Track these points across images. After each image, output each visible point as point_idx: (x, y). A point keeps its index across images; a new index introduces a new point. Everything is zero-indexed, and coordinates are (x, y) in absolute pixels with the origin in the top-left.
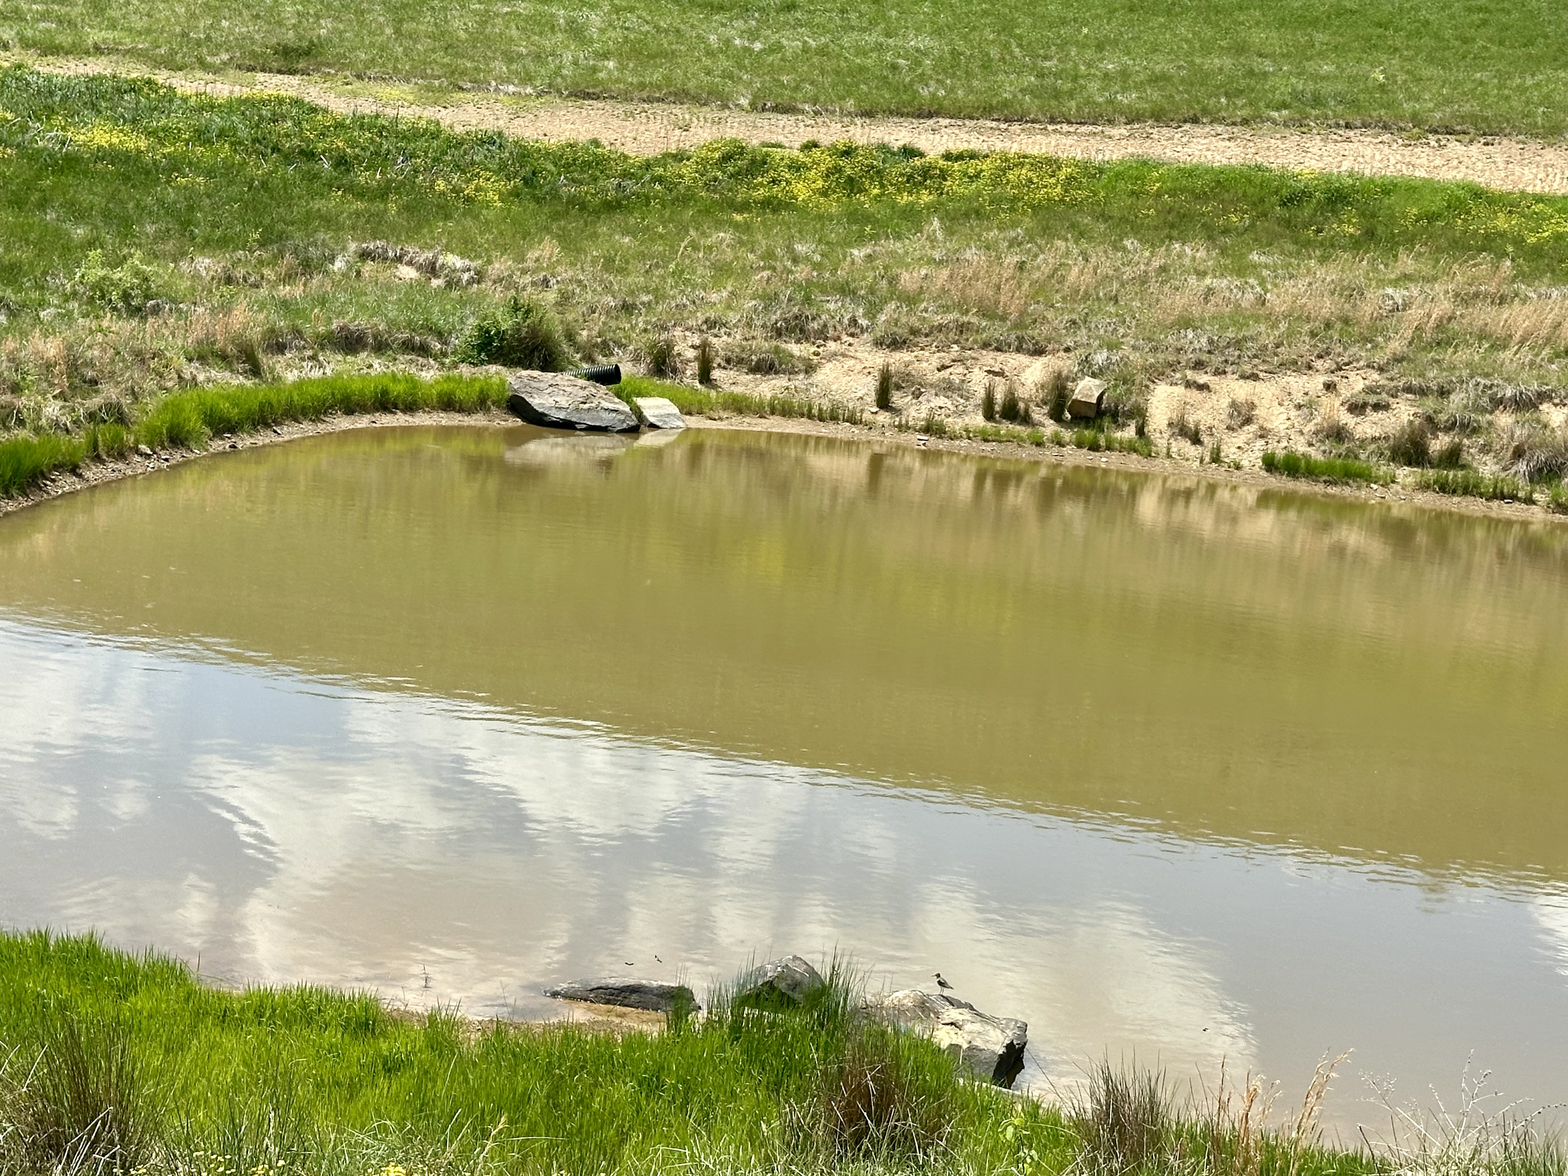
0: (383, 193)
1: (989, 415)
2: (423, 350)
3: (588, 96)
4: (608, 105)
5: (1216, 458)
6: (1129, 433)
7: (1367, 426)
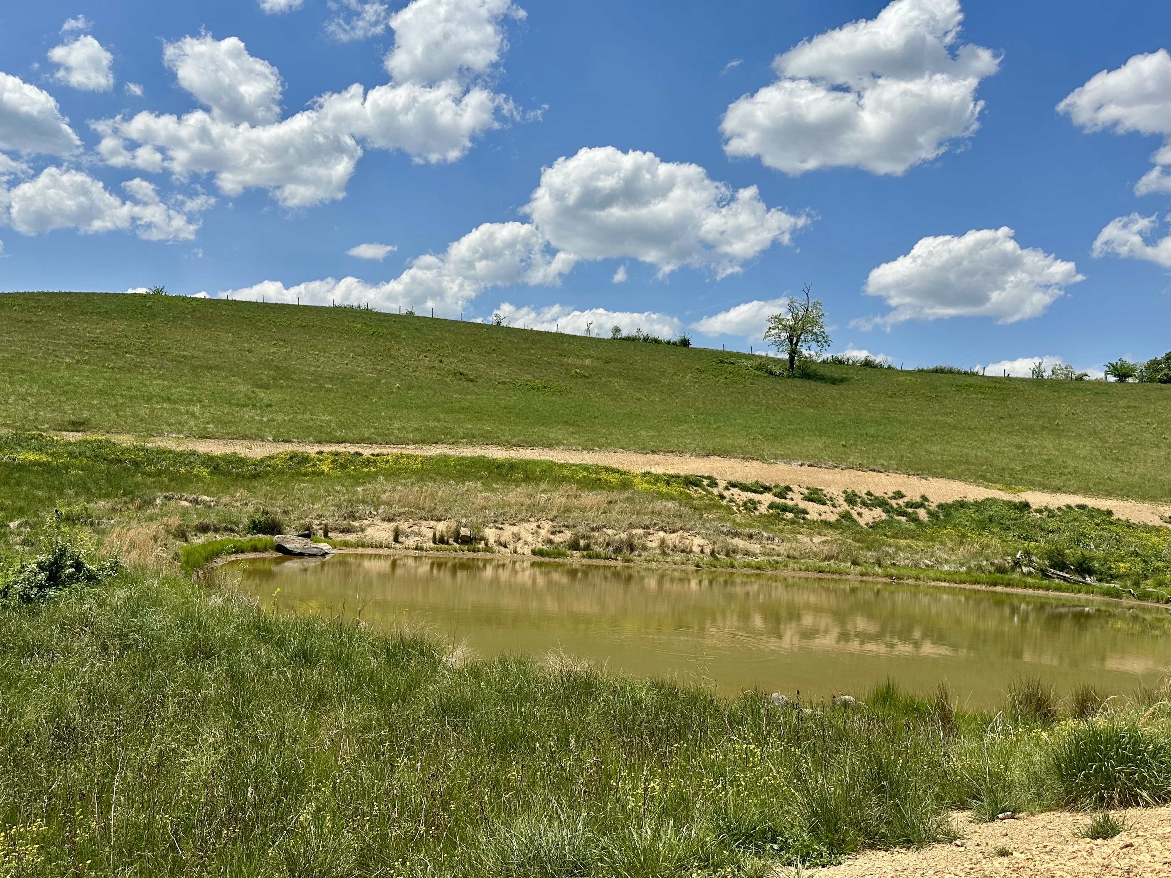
1: (435, 543)
2: (232, 530)
3: (207, 438)
4: (216, 441)
5: (515, 552)
6: (482, 545)
7: (558, 538)
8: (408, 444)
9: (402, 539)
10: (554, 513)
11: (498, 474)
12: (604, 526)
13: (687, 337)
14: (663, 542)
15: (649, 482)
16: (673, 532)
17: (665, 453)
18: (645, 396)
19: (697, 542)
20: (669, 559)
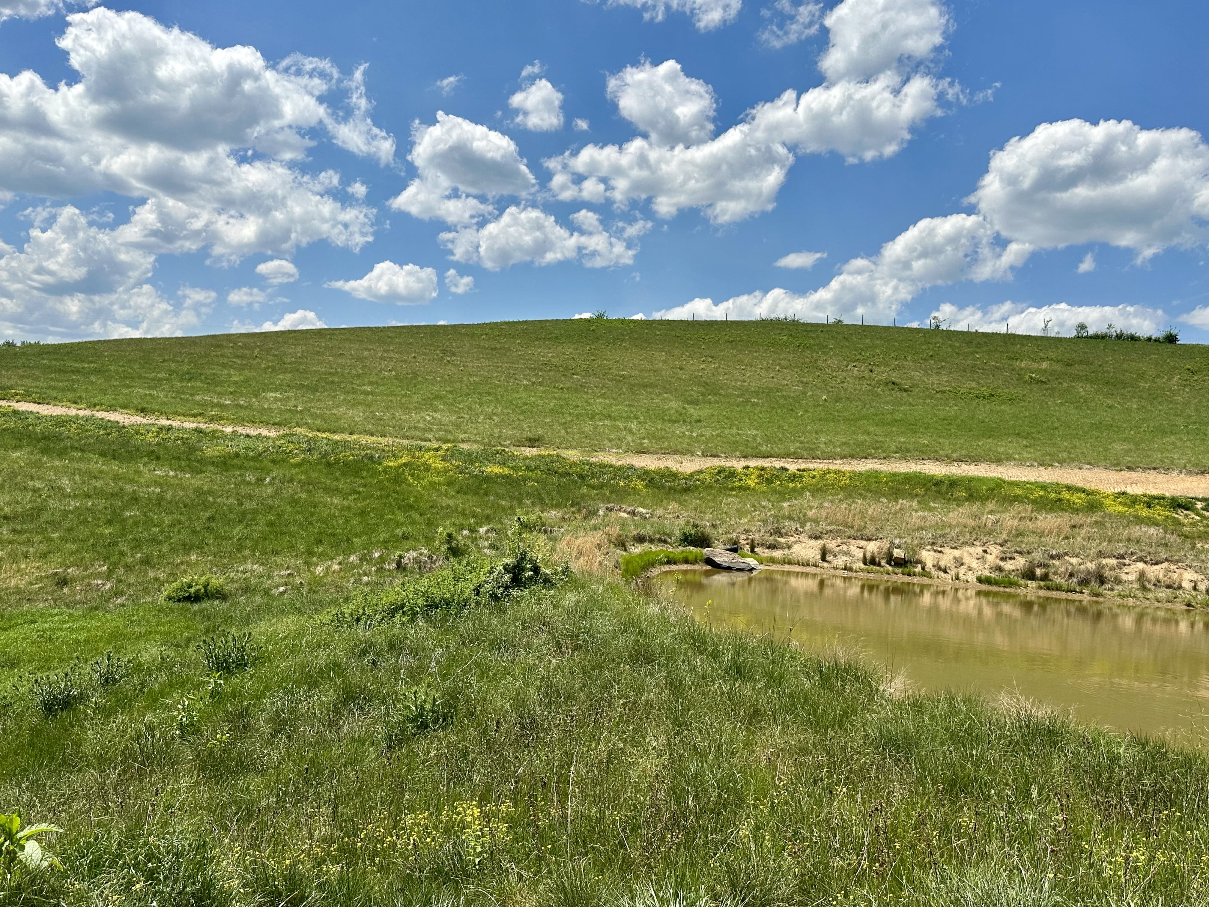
0: (601, 486)
1: (865, 564)
2: (665, 542)
3: (643, 453)
4: (652, 456)
5: (957, 578)
6: (918, 569)
7: (1009, 566)
8: (835, 459)
9: (829, 558)
10: (1004, 536)
11: (936, 492)
12: (1067, 554)
13: (1174, 332)
14: (1142, 575)
15: (1124, 504)
16: (1157, 564)
17: (1145, 469)
18: (1119, 403)
19: (1188, 577)
20: (1150, 595)
